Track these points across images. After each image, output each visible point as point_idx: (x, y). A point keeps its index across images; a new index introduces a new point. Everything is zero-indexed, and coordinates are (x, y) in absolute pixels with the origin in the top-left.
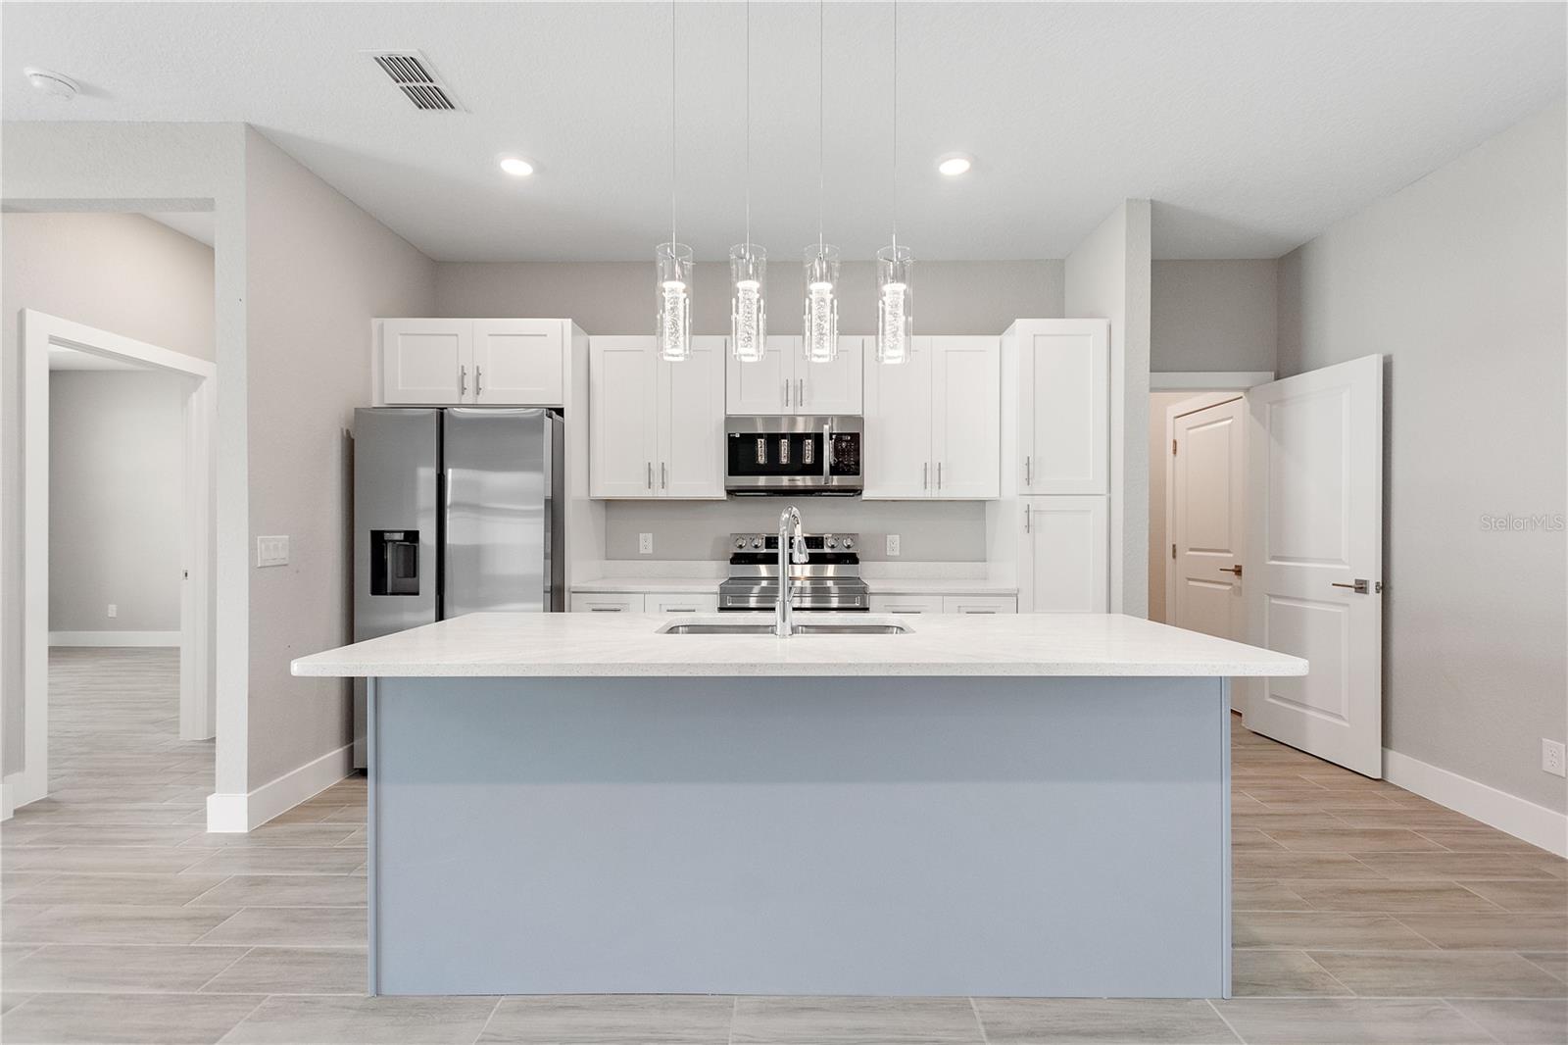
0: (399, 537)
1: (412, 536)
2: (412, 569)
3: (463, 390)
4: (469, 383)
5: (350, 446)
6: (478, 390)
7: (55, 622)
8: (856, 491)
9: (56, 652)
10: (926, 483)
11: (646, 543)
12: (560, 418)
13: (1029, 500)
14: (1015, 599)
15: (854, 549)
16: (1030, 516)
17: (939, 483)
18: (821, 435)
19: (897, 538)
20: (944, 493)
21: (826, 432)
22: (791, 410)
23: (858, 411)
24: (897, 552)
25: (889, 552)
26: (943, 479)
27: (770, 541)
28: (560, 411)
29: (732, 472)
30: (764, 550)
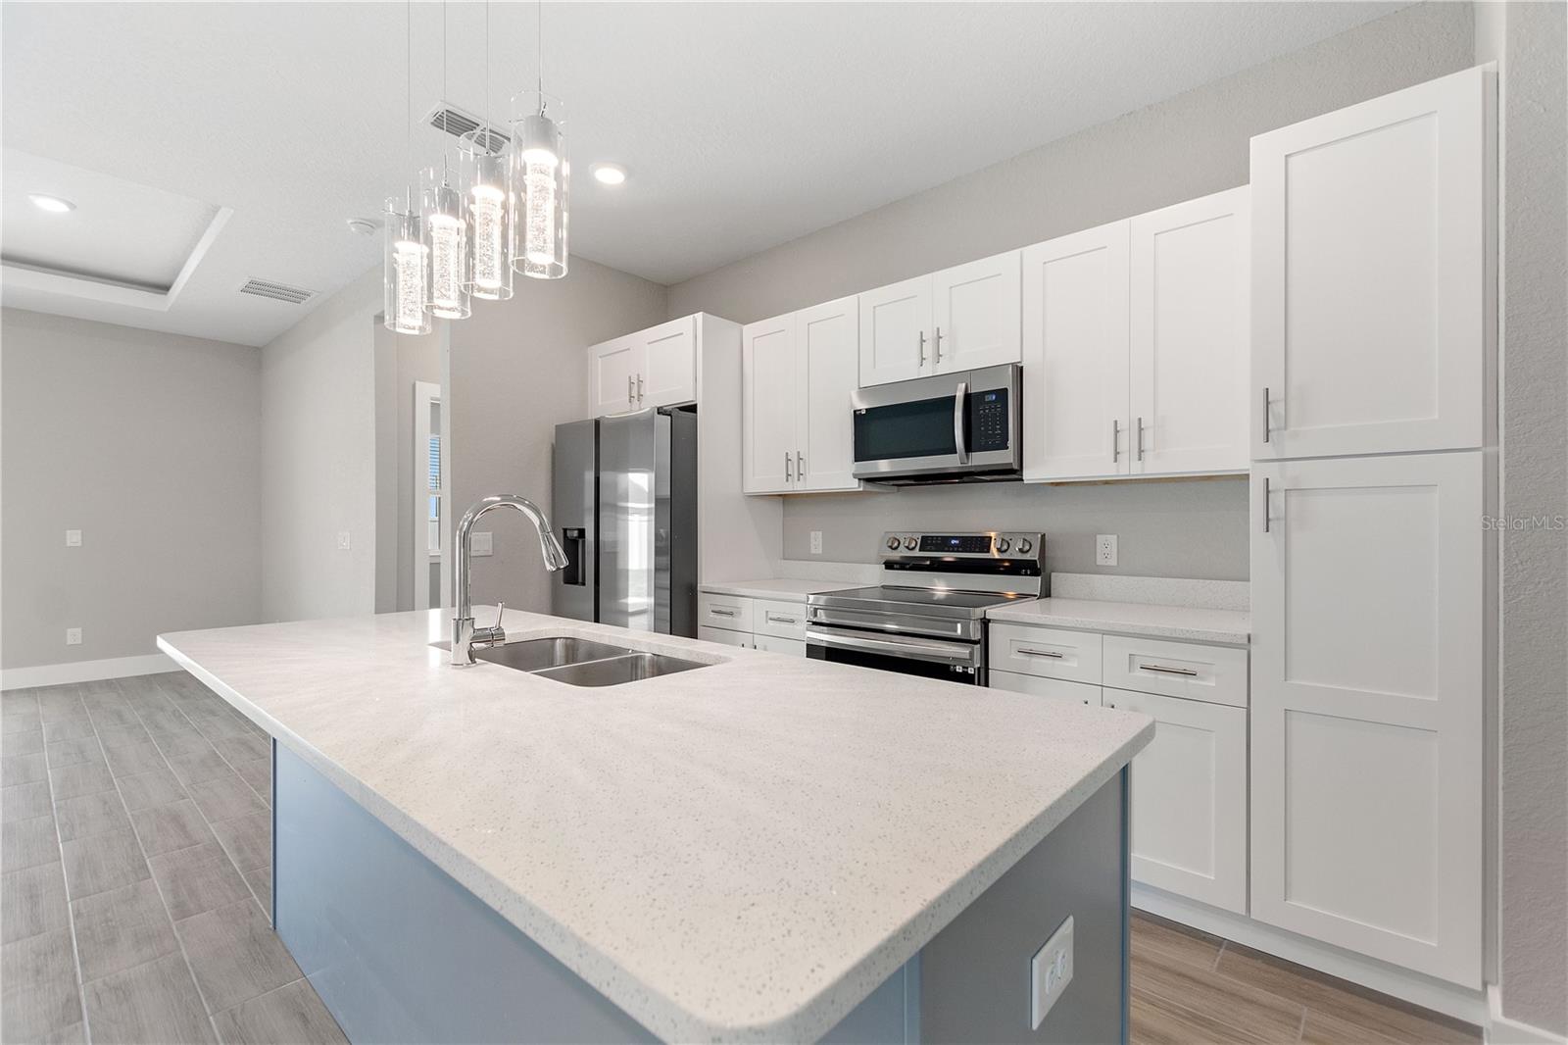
0: (577, 533)
1: (582, 532)
3: (632, 398)
4: (634, 392)
6: (640, 397)
10: (1117, 453)
11: (816, 542)
12: (692, 414)
13: (1272, 471)
14: (1245, 652)
15: (1033, 555)
16: (1278, 500)
17: (1141, 451)
18: (953, 399)
19: (1113, 539)
20: (1154, 467)
21: (960, 395)
22: (927, 371)
23: (1013, 358)
24: (1113, 562)
25: (1100, 561)
26: (1148, 444)
27: (927, 542)
28: (692, 409)
29: (859, 456)
30: (917, 553)
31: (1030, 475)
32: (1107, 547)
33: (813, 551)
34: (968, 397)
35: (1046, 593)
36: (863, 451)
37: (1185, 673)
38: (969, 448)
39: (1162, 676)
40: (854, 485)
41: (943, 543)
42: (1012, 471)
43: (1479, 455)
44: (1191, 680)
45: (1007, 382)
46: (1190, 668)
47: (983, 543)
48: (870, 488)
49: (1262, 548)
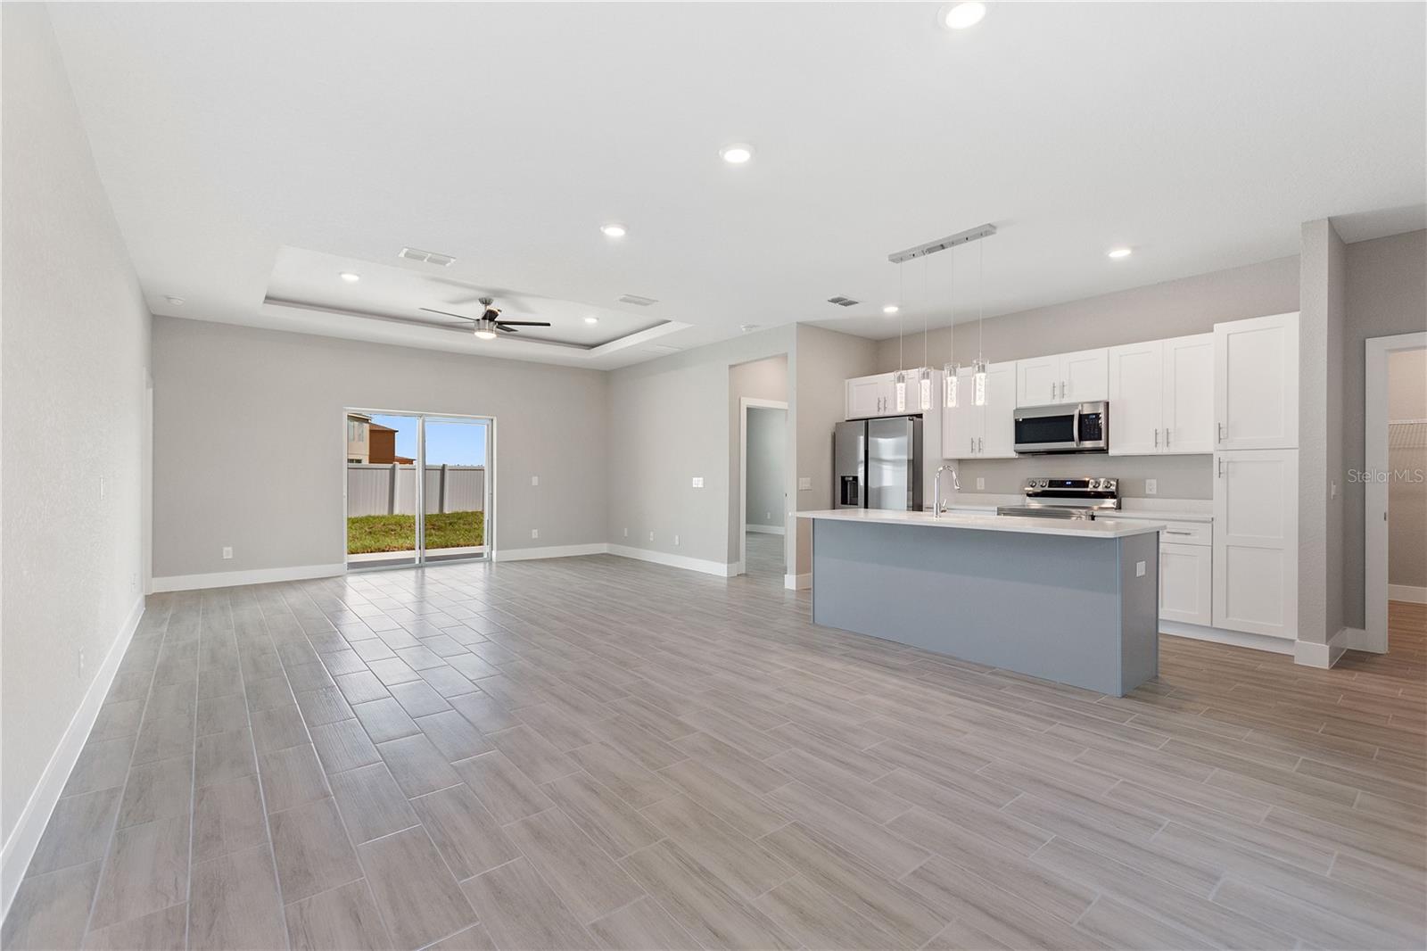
0: (851, 479)
1: (856, 479)
2: (856, 494)
3: (879, 409)
4: (882, 406)
5: (834, 437)
6: (885, 408)
7: (748, 521)
8: (1104, 451)
9: (748, 533)
10: (1156, 443)
11: (980, 483)
12: (920, 419)
13: (1221, 454)
14: (1210, 525)
15: (1113, 488)
16: (1224, 466)
17: (1168, 443)
18: (1073, 416)
19: (1154, 481)
20: (1173, 450)
21: (1076, 414)
22: (1057, 402)
23: (1104, 398)
24: (1154, 492)
25: (1148, 492)
26: (1171, 439)
27: (1052, 483)
28: (920, 416)
29: (1017, 442)
30: (1047, 488)
31: (1112, 452)
32: (1152, 485)
33: (978, 488)
34: (1081, 416)
35: (1119, 507)
36: (1019, 439)
37: (1186, 534)
38: (1081, 438)
39: (1177, 536)
40: (1014, 455)
41: (1062, 483)
42: (1104, 450)
43: (1297, 451)
44: (1189, 537)
45: (1101, 410)
46: (1187, 532)
47: (1086, 484)
48: (1022, 456)
49: (1218, 483)
